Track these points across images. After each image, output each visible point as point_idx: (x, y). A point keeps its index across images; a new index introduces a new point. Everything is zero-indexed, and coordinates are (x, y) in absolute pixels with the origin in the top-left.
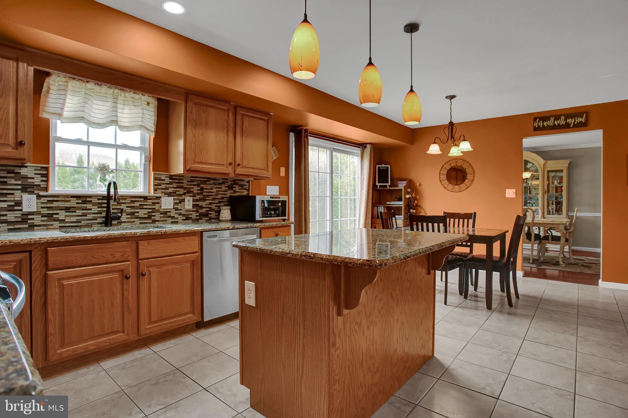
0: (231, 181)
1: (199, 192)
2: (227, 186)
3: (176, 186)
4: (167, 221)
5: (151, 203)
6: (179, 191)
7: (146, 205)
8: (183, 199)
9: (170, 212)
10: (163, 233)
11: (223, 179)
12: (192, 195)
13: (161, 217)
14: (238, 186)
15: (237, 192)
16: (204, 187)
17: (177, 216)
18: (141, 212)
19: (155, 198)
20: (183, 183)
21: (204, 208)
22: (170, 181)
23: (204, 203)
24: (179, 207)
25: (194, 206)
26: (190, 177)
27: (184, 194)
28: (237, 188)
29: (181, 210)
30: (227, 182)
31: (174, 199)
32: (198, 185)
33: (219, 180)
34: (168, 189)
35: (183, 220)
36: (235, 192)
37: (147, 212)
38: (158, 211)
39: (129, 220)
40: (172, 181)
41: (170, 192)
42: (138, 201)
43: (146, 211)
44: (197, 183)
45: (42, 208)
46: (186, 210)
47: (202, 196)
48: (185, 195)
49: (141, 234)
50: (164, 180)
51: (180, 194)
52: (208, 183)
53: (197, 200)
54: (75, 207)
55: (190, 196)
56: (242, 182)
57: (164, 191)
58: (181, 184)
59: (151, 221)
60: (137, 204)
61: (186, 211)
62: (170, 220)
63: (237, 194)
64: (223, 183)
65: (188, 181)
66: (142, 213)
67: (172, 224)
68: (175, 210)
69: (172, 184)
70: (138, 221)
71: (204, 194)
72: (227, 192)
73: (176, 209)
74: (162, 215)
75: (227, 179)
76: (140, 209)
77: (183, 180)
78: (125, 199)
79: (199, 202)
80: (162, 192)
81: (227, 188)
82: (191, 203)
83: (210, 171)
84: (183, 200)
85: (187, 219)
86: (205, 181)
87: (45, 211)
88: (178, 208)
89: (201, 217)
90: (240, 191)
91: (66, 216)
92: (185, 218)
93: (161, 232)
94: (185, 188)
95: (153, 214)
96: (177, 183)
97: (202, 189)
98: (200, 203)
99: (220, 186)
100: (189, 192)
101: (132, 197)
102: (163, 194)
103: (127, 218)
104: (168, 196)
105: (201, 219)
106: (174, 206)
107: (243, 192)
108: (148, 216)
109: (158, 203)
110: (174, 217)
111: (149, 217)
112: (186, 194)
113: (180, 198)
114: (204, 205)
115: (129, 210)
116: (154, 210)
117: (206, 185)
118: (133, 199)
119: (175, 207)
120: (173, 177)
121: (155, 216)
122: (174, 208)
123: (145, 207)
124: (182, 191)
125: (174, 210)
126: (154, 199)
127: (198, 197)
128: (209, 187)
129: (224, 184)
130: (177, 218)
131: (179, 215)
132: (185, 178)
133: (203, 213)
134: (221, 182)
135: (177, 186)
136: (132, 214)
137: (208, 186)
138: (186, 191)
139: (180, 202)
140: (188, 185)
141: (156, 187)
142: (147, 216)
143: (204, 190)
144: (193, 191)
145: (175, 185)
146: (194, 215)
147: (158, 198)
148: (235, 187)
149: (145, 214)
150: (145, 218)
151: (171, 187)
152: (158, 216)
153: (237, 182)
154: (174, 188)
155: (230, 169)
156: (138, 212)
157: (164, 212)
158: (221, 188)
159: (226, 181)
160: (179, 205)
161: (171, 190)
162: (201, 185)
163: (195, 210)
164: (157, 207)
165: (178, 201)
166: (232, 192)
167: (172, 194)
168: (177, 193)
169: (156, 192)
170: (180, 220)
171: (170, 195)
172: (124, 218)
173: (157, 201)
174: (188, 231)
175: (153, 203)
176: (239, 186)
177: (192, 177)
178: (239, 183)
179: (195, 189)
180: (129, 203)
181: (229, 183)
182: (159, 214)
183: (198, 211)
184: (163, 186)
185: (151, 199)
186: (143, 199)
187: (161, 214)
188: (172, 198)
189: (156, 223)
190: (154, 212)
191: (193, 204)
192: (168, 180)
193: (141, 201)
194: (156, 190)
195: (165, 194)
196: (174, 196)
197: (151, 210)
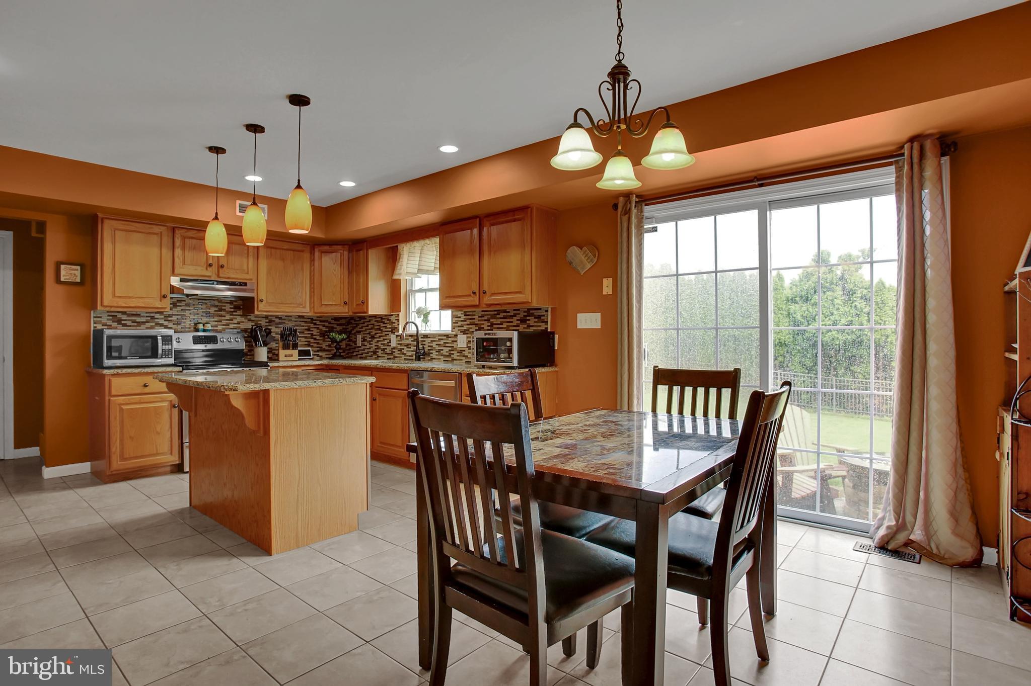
0: (524, 312)
1: (490, 328)
2: (519, 318)
4: (462, 360)
6: (472, 328)
7: (448, 343)
9: (464, 351)
11: (514, 310)
13: (457, 356)
14: (533, 318)
15: (532, 326)
16: (494, 322)
17: (470, 355)
18: (444, 350)
19: (453, 336)
20: (474, 319)
22: (465, 317)
28: (532, 321)
30: (519, 314)
31: (467, 337)
32: (488, 320)
33: (509, 312)
34: (463, 326)
36: (529, 326)
37: (448, 350)
38: (456, 349)
39: (437, 356)
41: (464, 330)
42: (442, 339)
45: (398, 344)
50: (460, 317)
51: (473, 332)
52: (498, 316)
54: (410, 344)
56: (539, 311)
58: (473, 320)
59: (450, 359)
60: (442, 342)
62: (464, 360)
63: (532, 329)
64: (515, 315)
65: (479, 317)
68: (469, 349)
69: (466, 321)
70: (443, 358)
72: (519, 326)
74: (459, 354)
75: (519, 310)
76: (444, 346)
77: (474, 315)
78: (435, 337)
80: (459, 330)
81: (519, 322)
86: (495, 314)
87: (399, 347)
88: (471, 347)
90: (536, 324)
94: (476, 325)
96: (470, 319)
97: (492, 325)
100: (480, 329)
101: (440, 335)
104: (463, 334)
106: (467, 345)
107: (540, 326)
109: (456, 341)
110: (468, 356)
111: (450, 355)
115: (438, 348)
116: (453, 349)
118: (440, 337)
119: (469, 345)
120: (468, 313)
121: (453, 354)
122: (467, 347)
123: (447, 345)
125: (467, 349)
126: (453, 337)
128: (499, 321)
129: (515, 316)
130: (471, 358)
132: (476, 313)
134: (512, 314)
135: (470, 322)
136: (439, 351)
137: (498, 320)
140: (479, 321)
141: (454, 325)
142: (448, 354)
145: (468, 322)
148: (529, 320)
150: (447, 356)
151: (465, 324)
152: (455, 355)
153: (531, 312)
154: (468, 325)
158: (512, 322)
159: (518, 312)
161: (465, 328)
162: (491, 320)
164: (454, 345)
166: (526, 326)
167: (467, 332)
168: (470, 330)
169: (454, 330)
170: (473, 360)
171: (464, 332)
172: (434, 354)
173: (455, 339)
175: (452, 341)
176: (535, 318)
177: (482, 311)
178: (535, 314)
180: (437, 341)
181: (522, 315)
182: (456, 352)
184: (459, 324)
185: (450, 337)
186: (445, 337)
187: (458, 352)
188: (465, 336)
190: (453, 350)
192: (463, 317)
193: (445, 339)
194: (454, 328)
195: (461, 332)
196: (467, 334)
197: (450, 349)
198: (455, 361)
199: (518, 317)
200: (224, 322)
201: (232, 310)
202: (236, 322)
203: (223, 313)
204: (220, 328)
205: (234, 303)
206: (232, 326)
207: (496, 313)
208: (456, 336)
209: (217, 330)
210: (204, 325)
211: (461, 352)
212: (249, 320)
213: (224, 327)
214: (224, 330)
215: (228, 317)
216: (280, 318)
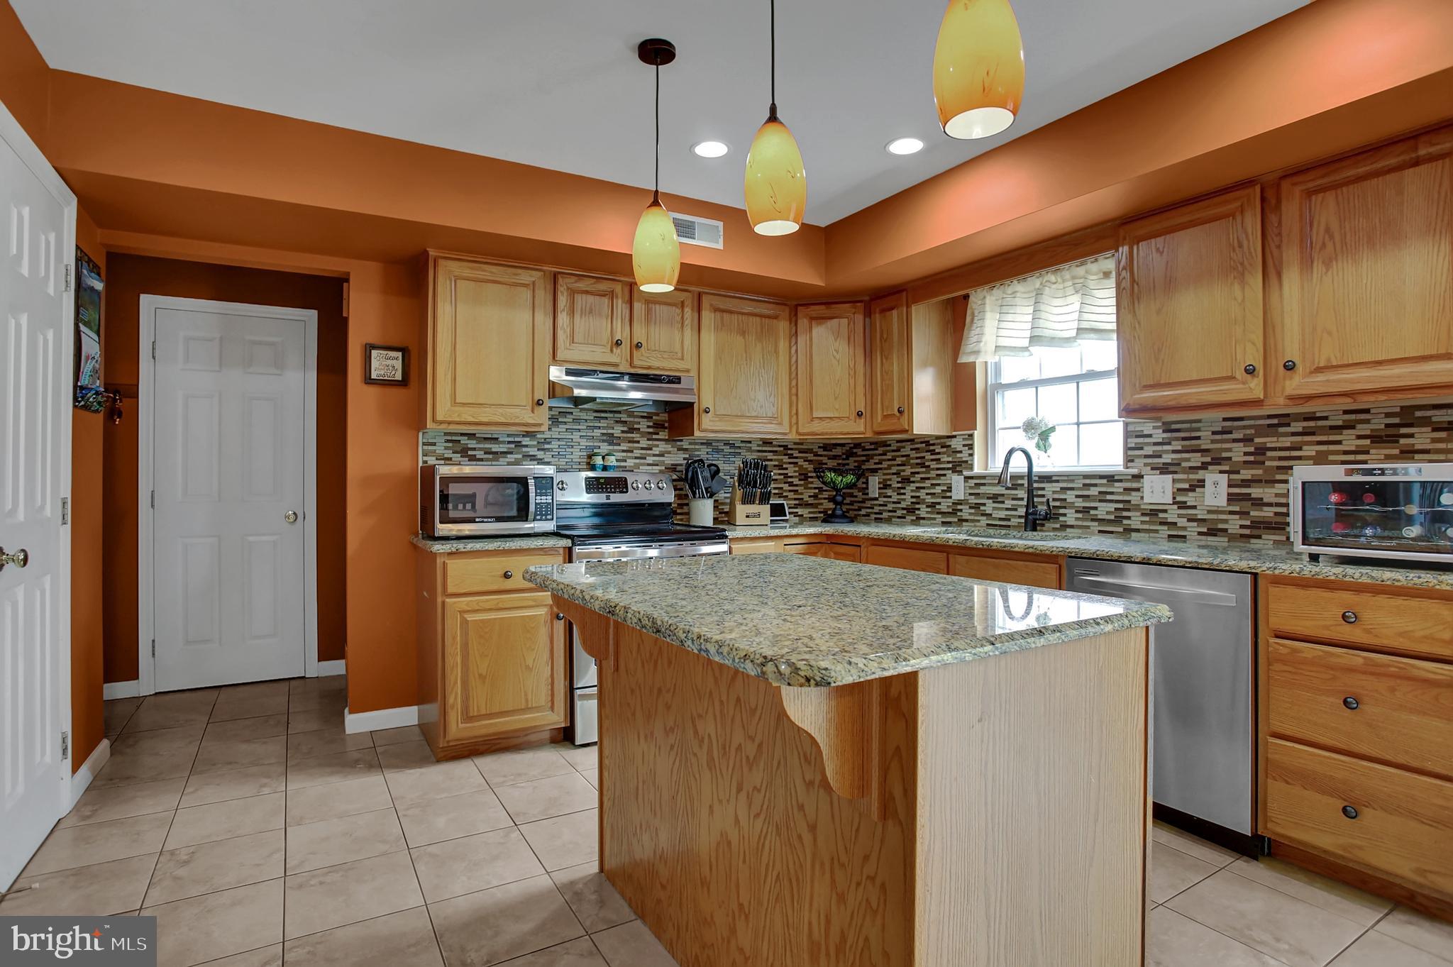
1: (1251, 458)
3: (1180, 448)
4: (1158, 533)
6: (1188, 460)
7: (1112, 493)
8: (1199, 481)
9: (1165, 511)
11: (1350, 412)
12: (1227, 468)
13: (1143, 522)
15: (1425, 451)
16: (1269, 445)
17: (1182, 522)
18: (1102, 509)
19: (1130, 477)
20: (1198, 438)
21: (1270, 505)
22: (1165, 435)
23: (1266, 490)
24: (1190, 499)
25: (1232, 498)
26: (1221, 420)
27: (1204, 466)
29: (1194, 507)
31: (1174, 481)
32: (1247, 440)
33: (1326, 418)
34: (1160, 456)
35: (1200, 533)
36: (1410, 452)
37: (1113, 510)
38: (1137, 508)
39: (1080, 523)
40: (1169, 435)
41: (1164, 464)
42: (1095, 485)
43: (1112, 507)
44: (1244, 435)
45: (970, 494)
46: (1208, 508)
47: (1260, 472)
48: (1207, 469)
50: (1150, 436)
51: (1191, 468)
52: (1282, 430)
53: (1246, 483)
54: (1003, 495)
55: (1221, 472)
56: (1450, 411)
57: (1150, 460)
58: (1195, 442)
59: (1121, 529)
60: (1094, 491)
61: (1209, 512)
62: (1165, 531)
64: (1350, 426)
65: (1214, 433)
66: (1104, 510)
67: (1171, 541)
68: (1179, 508)
69: (1169, 444)
70: (1095, 526)
71: (1268, 463)
72: (1368, 453)
73: (1182, 505)
74: (1147, 519)
75: (1368, 410)
76: (1101, 501)
77: (1198, 430)
78: (1073, 481)
79: (1249, 486)
80: (1146, 465)
82: (1223, 490)
84: (1201, 484)
85: (1213, 532)
86: (1269, 426)
87: (973, 500)
88: (1185, 502)
89: (1256, 532)
90: (1440, 446)
91: (994, 509)
92: (1205, 530)
94: (1205, 451)
95: (1125, 514)
96: (1184, 439)
97: (1261, 451)
98: (1255, 492)
99: (1332, 438)
100: (1217, 461)
101: (1086, 476)
102: (1149, 468)
103: (1077, 519)
104: (1161, 473)
105: (1259, 537)
106: (1174, 498)
108: (1115, 517)
109: (1138, 490)
110: (1176, 523)
111: (1118, 520)
112: (1210, 467)
113: (1192, 476)
114: (1268, 495)
115: (1080, 503)
116: (1128, 506)
117: (1275, 439)
118: (1088, 481)
119: (1179, 499)
120: (1174, 426)
121: (1129, 518)
122: (1172, 503)
123: (1109, 497)
124: (1196, 460)
125: (1175, 507)
126: (1127, 480)
127: (1246, 474)
128: (1287, 442)
129: (1353, 427)
130: (1184, 528)
131: (1189, 520)
132: (1206, 424)
133: (1266, 520)
135: (1182, 446)
136: (1086, 510)
137: (1281, 439)
138: (1208, 459)
139: (1192, 488)
140: (1213, 442)
141: (1130, 453)
142: (1112, 517)
143: (1269, 454)
144: (1230, 459)
145: (1177, 445)
146: (1234, 525)
147: (1138, 477)
149: (1108, 513)
150: (1109, 521)
151: (1167, 452)
152: (1136, 520)
154: (1174, 452)
156: (1096, 508)
157: (1151, 510)
158: (1339, 442)
159: (1365, 416)
160: (1191, 494)
161: (1167, 458)
162: (1257, 440)
163: (1237, 509)
164: (1134, 498)
165: (1186, 486)
167: (1172, 469)
168: (1184, 464)
169: (1129, 464)
170: (1192, 534)
171: (1164, 469)
172: (1071, 517)
173: (1135, 485)
175: (1125, 489)
176: (1437, 430)
177: (1225, 419)
178: (1434, 420)
179: (1238, 453)
180: (1079, 489)
182: (1139, 514)
183: (1248, 513)
184: (1149, 450)
185: (1121, 481)
186: (1104, 481)
187: (1143, 514)
188: (1169, 477)
190: (1128, 510)
191: (1229, 494)
192: (1159, 435)
193: (1102, 485)
194: (1132, 461)
195: (1152, 469)
196: (1175, 472)
197: (1121, 506)
198: (1134, 534)
199: (1363, 429)
200: (637, 453)
201: (651, 430)
202: (658, 453)
203: (635, 436)
204: (630, 463)
205: (654, 417)
206: (650, 460)
207: (1275, 421)
209: (626, 467)
210: (603, 458)
211: (1153, 513)
212: (679, 450)
213: (637, 461)
214: (637, 466)
215: (644, 443)
216: (732, 446)
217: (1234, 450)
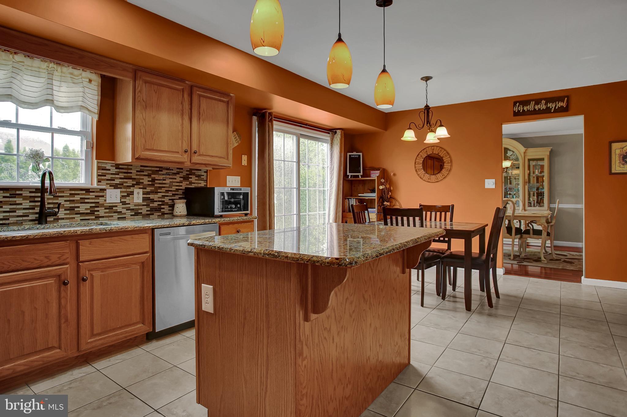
0: (187, 171)
1: (150, 183)
2: (182, 176)
3: (123, 177)
4: (113, 217)
5: (94, 197)
6: (127, 182)
7: (89, 199)
8: (131, 192)
9: (116, 206)
10: (107, 231)
11: (178, 168)
12: (142, 187)
13: (105, 213)
14: (195, 176)
15: (194, 183)
16: (156, 178)
17: (124, 211)
18: (82, 207)
19: (99, 190)
20: (131, 173)
21: (156, 201)
22: (116, 170)
23: (155, 196)
24: (127, 200)
25: (144, 199)
26: (140, 166)
27: (133, 186)
28: (193, 179)
29: (129, 204)
30: (182, 172)
31: (121, 192)
32: (149, 175)
33: (172, 170)
34: (114, 180)
35: (131, 215)
36: (191, 183)
37: (89, 207)
38: (102, 205)
39: (68, 216)
40: (118, 170)
41: (116, 184)
42: (79, 194)
43: (88, 206)
44: (148, 173)
46: (135, 204)
47: (153, 188)
48: (134, 187)
49: (82, 232)
50: (109, 170)
51: (128, 186)
52: (160, 172)
53: (148, 193)
54: (1, 202)
55: (140, 188)
56: (199, 172)
57: (109, 182)
58: (129, 175)
59: (94, 217)
60: (77, 198)
61: (135, 205)
62: (116, 216)
63: (193, 186)
65: (137, 171)
66: (83, 208)
67: (119, 220)
68: (123, 204)
69: (118, 174)
70: (78, 217)
71: (156, 185)
72: (182, 183)
73: (124, 203)
74: (107, 211)
75: (182, 169)
76: (81, 203)
77: (131, 169)
78: (63, 192)
79: (150, 194)
80: (107, 184)
81: (182, 179)
82: (141, 196)
83: (162, 159)
84: (132, 193)
85: (137, 214)
88: (125, 202)
89: (152, 212)
90: (197, 182)
92: (133, 213)
93: (106, 230)
94: (134, 179)
95: (96, 209)
96: (125, 173)
97: (153, 180)
98: (151, 196)
99: (174, 177)
100: (138, 183)
101: (71, 189)
102: (109, 186)
103: (66, 214)
104: (114, 188)
105: (153, 214)
106: (121, 200)
107: (200, 183)
108: (91, 211)
109: (103, 196)
110: (121, 212)
111: (92, 213)
112: (135, 186)
113: (128, 190)
114: (156, 198)
115: (68, 205)
116: (98, 205)
117: (158, 176)
118: (73, 192)
119: (122, 200)
120: (120, 167)
121: (98, 211)
122: (121, 202)
123: (86, 201)
124: (130, 182)
125: (121, 204)
126: (97, 192)
127: (149, 189)
128: (161, 177)
129: (179, 174)
130: (125, 214)
131: (127, 210)
132: (134, 167)
133: (154, 207)
134: (175, 172)
135: (124, 176)
136: (72, 209)
138: (135, 183)
139: (128, 195)
140: (137, 175)
141: (100, 177)
142: (89, 211)
143: (156, 181)
144: (143, 183)
145: (122, 175)
146: (145, 210)
147: (103, 190)
148: (191, 178)
149: (86, 209)
150: (87, 214)
151: (117, 178)
152: (102, 212)
153: (193, 171)
154: (121, 178)
155: (185, 157)
156: (79, 207)
157: (109, 206)
158: (175, 179)
159: (181, 171)
160: (127, 198)
161: (117, 181)
162: (153, 176)
163: (145, 203)
164: (101, 200)
165: (126, 194)
166: (188, 183)
167: (119, 186)
168: (125, 184)
169: (99, 183)
170: (128, 216)
171: (116, 187)
172: (62, 213)
173: (101, 194)
174: (137, 228)
175: (96, 196)
176: (196, 177)
177: (141, 166)
178: (196, 173)
179: (146, 180)
180: (67, 196)
181: (185, 173)
182: (103, 208)
183: (149, 205)
184: (108, 177)
185: (93, 192)
186: (84, 192)
187: (106, 209)
188: (119, 190)
189: (100, 219)
190: (98, 207)
191: (143, 198)
192: (114, 170)
193: (82, 194)
194: (100, 182)
195: (110, 186)
196: (121, 188)
197: (93, 205)
207: (158, 169)
208: (105, 190)
211: (111, 208)
217: (144, 179)
